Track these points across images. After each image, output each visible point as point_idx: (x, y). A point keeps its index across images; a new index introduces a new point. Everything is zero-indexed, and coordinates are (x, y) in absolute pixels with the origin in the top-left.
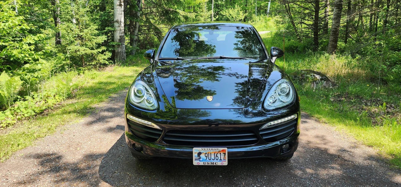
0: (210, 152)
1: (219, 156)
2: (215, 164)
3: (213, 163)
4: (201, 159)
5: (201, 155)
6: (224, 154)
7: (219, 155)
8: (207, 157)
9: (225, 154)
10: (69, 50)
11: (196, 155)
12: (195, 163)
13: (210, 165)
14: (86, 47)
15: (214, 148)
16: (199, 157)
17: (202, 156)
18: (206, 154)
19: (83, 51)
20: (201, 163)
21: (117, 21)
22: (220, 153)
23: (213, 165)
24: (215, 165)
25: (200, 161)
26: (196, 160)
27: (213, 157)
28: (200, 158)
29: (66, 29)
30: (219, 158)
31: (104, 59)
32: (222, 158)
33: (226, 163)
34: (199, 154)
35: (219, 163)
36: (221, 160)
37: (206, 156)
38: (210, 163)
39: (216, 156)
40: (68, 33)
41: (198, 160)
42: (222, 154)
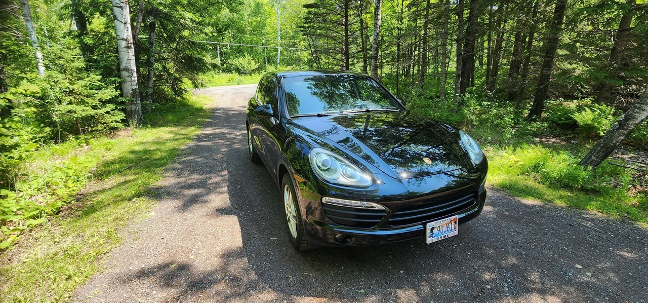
0: (443, 224)
2: (448, 236)
3: (446, 235)
4: (434, 235)
5: (433, 231)
7: (450, 226)
9: (455, 222)
10: (57, 111)
11: (430, 231)
12: (429, 241)
13: (442, 239)
14: (85, 106)
15: (446, 219)
16: (431, 234)
17: (435, 231)
18: (439, 227)
19: (81, 111)
20: (435, 240)
21: (127, 69)
23: (445, 238)
25: (433, 237)
26: (429, 237)
27: (444, 230)
28: (433, 234)
29: (46, 80)
30: (450, 229)
31: (117, 122)
32: (453, 228)
33: (456, 233)
34: (432, 229)
35: (451, 235)
36: (452, 230)
37: (439, 230)
38: (443, 237)
39: (448, 227)
40: (52, 86)
41: (431, 236)
42: (453, 223)
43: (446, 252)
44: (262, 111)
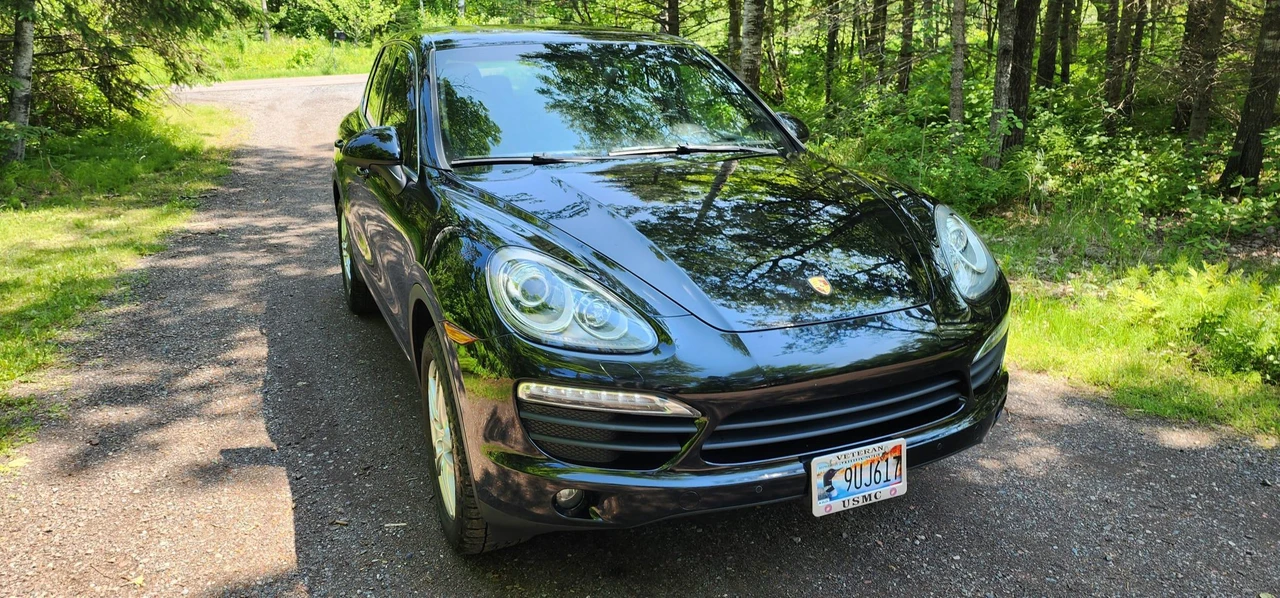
0: (860, 462)
1: (883, 471)
2: (876, 497)
3: (870, 495)
4: (834, 493)
5: (833, 480)
6: (895, 461)
7: (882, 467)
8: (850, 481)
9: (899, 459)
11: (821, 481)
12: (819, 508)
13: (860, 504)
15: (870, 447)
16: (827, 488)
17: (838, 481)
18: (849, 471)
20: (837, 506)
22: (887, 461)
23: (868, 502)
24: (874, 500)
25: (831, 499)
26: (820, 498)
27: (866, 478)
28: (832, 489)
30: (884, 478)
32: (891, 476)
33: (902, 488)
34: (829, 476)
35: (885, 493)
36: (887, 480)
37: (848, 479)
38: (861, 500)
39: (876, 471)
41: (828, 494)
42: (892, 461)
43: (891, 556)
44: (369, 146)
